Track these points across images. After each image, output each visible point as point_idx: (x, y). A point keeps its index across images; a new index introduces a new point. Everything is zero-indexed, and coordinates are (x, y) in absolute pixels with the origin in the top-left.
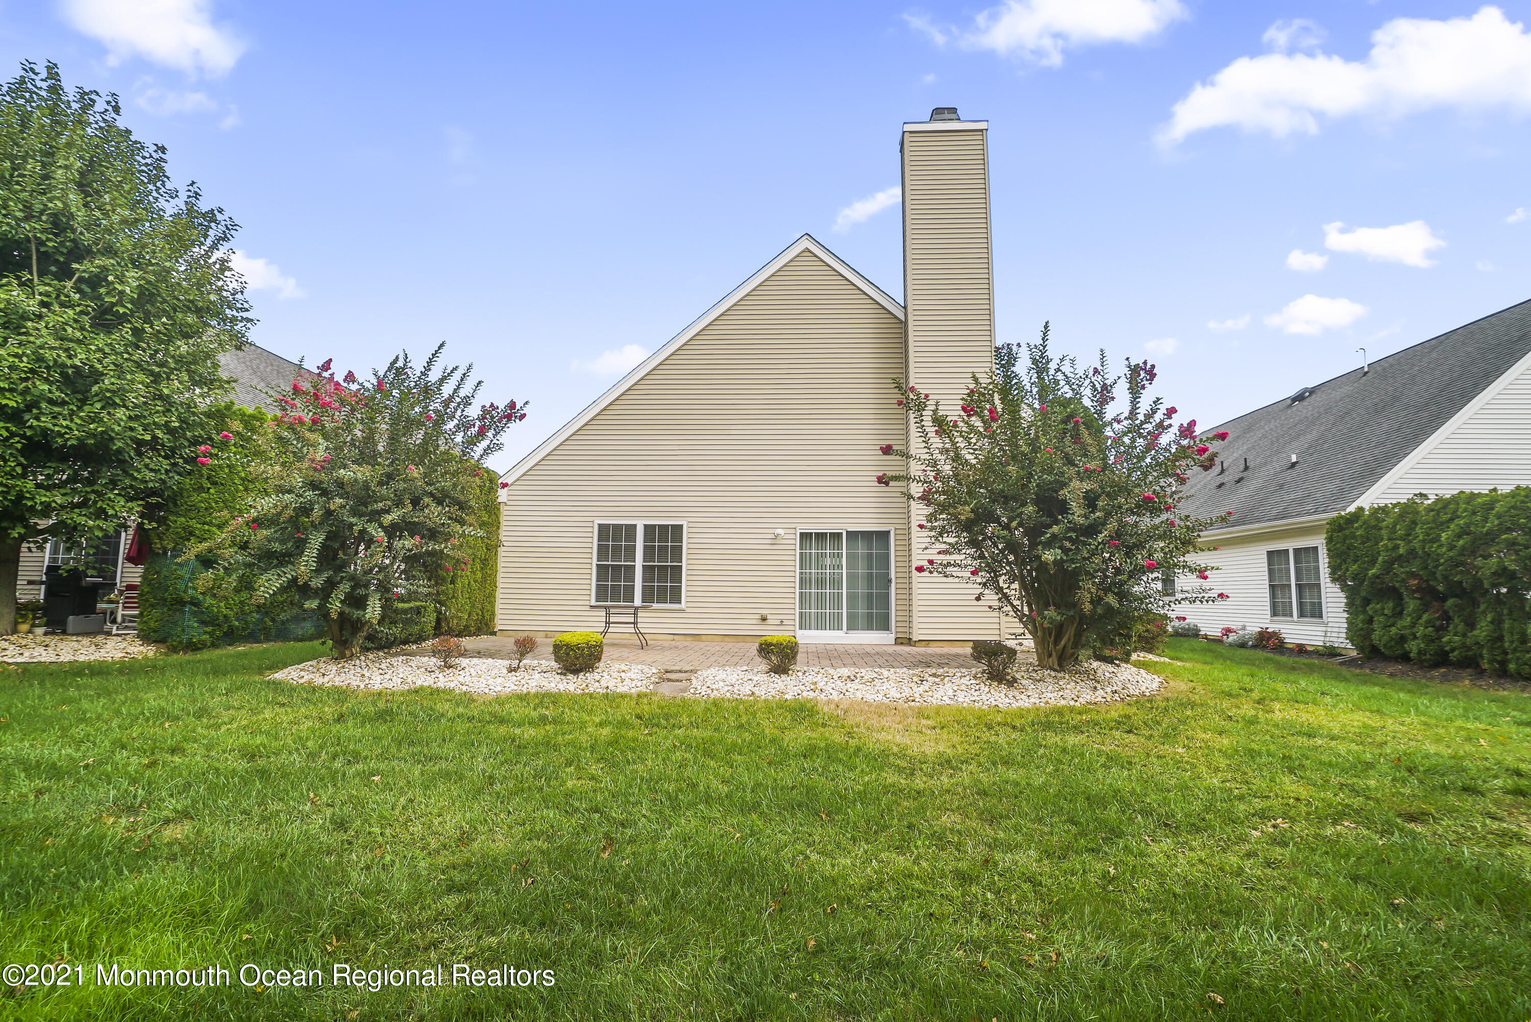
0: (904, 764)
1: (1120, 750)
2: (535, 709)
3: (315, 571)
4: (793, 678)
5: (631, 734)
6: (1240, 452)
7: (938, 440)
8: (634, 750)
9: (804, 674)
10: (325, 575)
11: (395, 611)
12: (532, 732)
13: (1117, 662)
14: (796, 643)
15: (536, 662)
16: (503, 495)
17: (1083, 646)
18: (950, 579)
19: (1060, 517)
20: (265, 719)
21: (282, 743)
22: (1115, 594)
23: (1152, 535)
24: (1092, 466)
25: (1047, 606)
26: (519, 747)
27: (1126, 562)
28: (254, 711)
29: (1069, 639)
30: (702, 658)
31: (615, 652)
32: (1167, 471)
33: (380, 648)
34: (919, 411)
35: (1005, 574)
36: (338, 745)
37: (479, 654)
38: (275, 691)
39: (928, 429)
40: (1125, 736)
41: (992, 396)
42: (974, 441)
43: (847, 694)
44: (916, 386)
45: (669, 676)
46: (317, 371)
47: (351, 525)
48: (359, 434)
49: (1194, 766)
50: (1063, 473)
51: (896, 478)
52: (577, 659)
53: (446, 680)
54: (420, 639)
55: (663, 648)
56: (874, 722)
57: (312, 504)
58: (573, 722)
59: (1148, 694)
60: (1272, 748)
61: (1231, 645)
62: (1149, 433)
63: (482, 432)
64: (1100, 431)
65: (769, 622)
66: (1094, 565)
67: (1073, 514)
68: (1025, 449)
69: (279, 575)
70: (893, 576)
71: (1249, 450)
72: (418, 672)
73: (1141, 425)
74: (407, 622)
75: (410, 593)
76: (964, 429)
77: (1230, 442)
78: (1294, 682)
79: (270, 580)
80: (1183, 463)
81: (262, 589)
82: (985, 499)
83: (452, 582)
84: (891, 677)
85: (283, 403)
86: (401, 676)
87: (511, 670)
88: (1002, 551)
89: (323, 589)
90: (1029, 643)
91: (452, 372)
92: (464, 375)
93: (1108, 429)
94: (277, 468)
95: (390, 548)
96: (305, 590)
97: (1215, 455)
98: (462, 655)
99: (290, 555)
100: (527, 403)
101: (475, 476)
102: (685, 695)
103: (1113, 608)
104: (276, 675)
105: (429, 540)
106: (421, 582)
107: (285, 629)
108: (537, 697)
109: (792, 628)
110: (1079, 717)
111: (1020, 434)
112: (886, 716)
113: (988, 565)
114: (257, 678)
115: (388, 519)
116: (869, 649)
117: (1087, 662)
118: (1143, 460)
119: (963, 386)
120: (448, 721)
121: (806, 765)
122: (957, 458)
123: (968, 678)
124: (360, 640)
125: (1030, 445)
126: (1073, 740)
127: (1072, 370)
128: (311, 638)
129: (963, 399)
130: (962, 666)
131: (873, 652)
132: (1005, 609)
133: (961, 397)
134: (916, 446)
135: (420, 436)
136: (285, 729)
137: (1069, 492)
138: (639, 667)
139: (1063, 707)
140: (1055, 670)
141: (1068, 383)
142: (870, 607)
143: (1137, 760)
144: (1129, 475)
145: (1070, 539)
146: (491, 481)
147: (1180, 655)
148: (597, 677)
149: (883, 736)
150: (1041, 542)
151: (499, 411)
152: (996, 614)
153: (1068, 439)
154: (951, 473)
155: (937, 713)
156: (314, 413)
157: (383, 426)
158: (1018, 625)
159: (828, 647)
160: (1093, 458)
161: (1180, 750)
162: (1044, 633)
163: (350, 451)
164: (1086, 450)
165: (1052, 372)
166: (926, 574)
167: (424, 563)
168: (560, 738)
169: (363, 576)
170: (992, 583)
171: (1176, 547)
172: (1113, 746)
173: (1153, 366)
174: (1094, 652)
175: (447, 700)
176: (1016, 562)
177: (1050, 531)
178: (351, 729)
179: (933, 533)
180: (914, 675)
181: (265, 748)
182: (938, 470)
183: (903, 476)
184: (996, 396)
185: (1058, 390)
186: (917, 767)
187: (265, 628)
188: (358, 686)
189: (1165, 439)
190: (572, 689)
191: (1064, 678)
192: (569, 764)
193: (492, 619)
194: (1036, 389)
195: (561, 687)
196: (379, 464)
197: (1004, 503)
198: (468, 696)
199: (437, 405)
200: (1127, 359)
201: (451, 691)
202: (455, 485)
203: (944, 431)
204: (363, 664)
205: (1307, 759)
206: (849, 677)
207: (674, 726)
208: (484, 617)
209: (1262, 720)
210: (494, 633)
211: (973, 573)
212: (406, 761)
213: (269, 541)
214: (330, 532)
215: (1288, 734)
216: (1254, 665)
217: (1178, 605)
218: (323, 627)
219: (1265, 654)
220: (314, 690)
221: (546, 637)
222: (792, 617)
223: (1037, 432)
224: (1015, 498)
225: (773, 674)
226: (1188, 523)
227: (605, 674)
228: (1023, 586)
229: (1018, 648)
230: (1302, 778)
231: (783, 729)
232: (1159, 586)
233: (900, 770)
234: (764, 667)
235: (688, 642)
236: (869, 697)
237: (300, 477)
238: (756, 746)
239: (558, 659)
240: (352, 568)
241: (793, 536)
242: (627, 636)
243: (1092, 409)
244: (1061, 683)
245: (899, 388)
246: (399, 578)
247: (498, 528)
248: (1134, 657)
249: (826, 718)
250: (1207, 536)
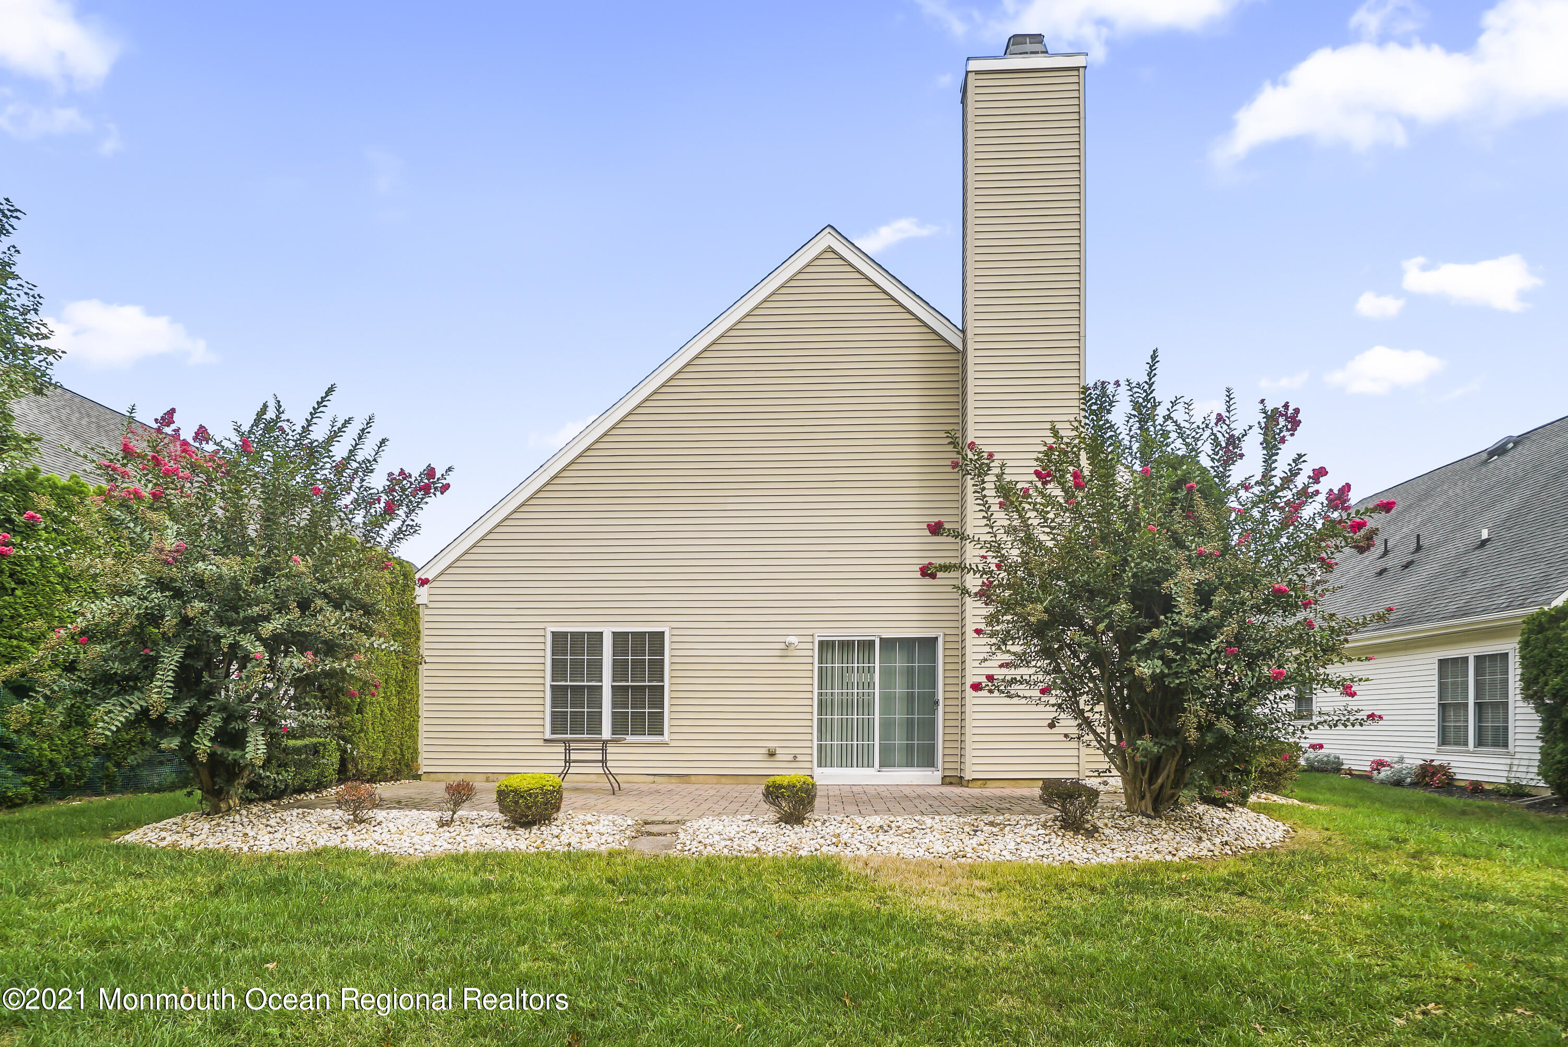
0: (950, 936)
1: (1227, 917)
2: (476, 874)
3: (173, 699)
4: (809, 829)
5: (601, 902)
6: (1411, 527)
7: (1002, 515)
8: (605, 923)
9: (823, 823)
10: (187, 705)
11: (284, 750)
12: (473, 902)
13: (1231, 805)
14: (813, 785)
15: (475, 813)
16: (422, 595)
17: (1186, 786)
18: (1015, 700)
19: (1162, 617)
20: (116, 895)
21: (141, 924)
22: (1230, 717)
23: (1284, 640)
24: (1208, 549)
25: (1140, 734)
26: (456, 921)
27: (1246, 675)
28: (101, 885)
29: (1168, 776)
30: (691, 806)
31: (578, 799)
32: (1308, 555)
33: (266, 799)
34: (979, 476)
35: (1087, 693)
36: (217, 925)
37: (399, 804)
38: (127, 856)
39: (990, 501)
40: (1235, 899)
41: (1078, 456)
42: (1051, 515)
43: (879, 848)
44: (977, 442)
45: (649, 828)
46: (155, 426)
47: (218, 638)
48: (220, 513)
49: (1323, 937)
50: (1168, 559)
51: (945, 568)
52: (529, 808)
53: (357, 838)
54: (319, 786)
55: (641, 794)
56: (913, 882)
57: (161, 609)
58: (526, 889)
59: (1268, 846)
60: (1428, 914)
61: (1382, 782)
62: (1288, 503)
63: (390, 510)
64: (1221, 501)
65: (778, 757)
66: (1204, 681)
67: (1179, 613)
68: (1120, 527)
69: (122, 705)
70: (940, 696)
71: (1423, 523)
72: (319, 828)
73: (1276, 491)
74: (300, 765)
75: (303, 726)
76: (1039, 500)
77: (1399, 513)
78: (1464, 830)
79: (110, 712)
80: (1332, 542)
81: (101, 724)
82: (1064, 594)
83: (360, 711)
84: (936, 826)
85: (110, 471)
86: (297, 834)
87: (442, 824)
88: (1084, 663)
89: (184, 723)
90: (1116, 782)
91: (344, 426)
92: (363, 430)
93: (1233, 498)
94: (109, 561)
95: (272, 667)
96: (160, 725)
97: (1375, 532)
98: (376, 806)
99: (137, 678)
100: (450, 469)
101: (383, 569)
102: (670, 852)
103: (1227, 736)
104: (127, 837)
105: (326, 655)
106: (317, 712)
107: (135, 776)
108: (478, 857)
109: (808, 765)
110: (1177, 876)
111: (1113, 506)
112: (928, 875)
113: (1064, 681)
114: (101, 841)
115: (267, 629)
116: (907, 791)
117: (1190, 805)
118: (1278, 540)
119: (1038, 441)
120: (363, 890)
121: (825, 939)
122: (1028, 540)
123: (1035, 827)
124: (238, 788)
125: (1126, 521)
126: (1167, 904)
127: (1187, 417)
128: (172, 788)
129: (1037, 460)
130: (1028, 812)
131: (913, 794)
132: (1086, 738)
133: (1035, 456)
134: (974, 524)
135: (304, 515)
136: (145, 907)
137: (1175, 584)
138: (610, 817)
139: (1157, 863)
140: (1148, 816)
141: (1181, 435)
142: (910, 737)
143: (1250, 929)
144: (1257, 561)
145: (1174, 646)
146: (405, 576)
147: (1313, 795)
148: (556, 831)
149: (924, 901)
150: (1135, 651)
151: (413, 480)
152: (1074, 744)
153: (1178, 512)
154: (1020, 560)
155: (994, 872)
156: (156, 484)
157: (252, 501)
158: (1102, 758)
159: (855, 789)
160: (1211, 538)
161: (1306, 917)
162: (1136, 768)
163: (209, 536)
164: (1201, 527)
165: (1160, 420)
166: (985, 693)
167: (320, 686)
168: (509, 909)
169: (238, 705)
170: (1071, 705)
171: (1315, 656)
172: (1220, 912)
173: (1297, 411)
174: (1201, 793)
175: (361, 864)
176: (1102, 678)
177: (1149, 635)
178: (233, 905)
179: (994, 640)
180: (965, 823)
181: (118, 930)
182: (1003, 555)
183: (955, 566)
184: (1083, 455)
185: (1168, 445)
186: (968, 938)
187: (107, 776)
188: (240, 849)
189: (1307, 512)
190: (523, 847)
191: (1160, 826)
192: (522, 941)
193: (415, 758)
194: (1137, 445)
195: (509, 844)
196: (251, 555)
197: (1088, 599)
198: (387, 859)
199: (326, 472)
200: (1262, 401)
201: (365, 852)
202: (356, 583)
203: (1012, 503)
204: (245, 820)
205: (1473, 928)
206: (881, 827)
207: (656, 891)
208: (403, 756)
209: (1417, 879)
210: (418, 777)
211: (1043, 691)
212: (309, 943)
213: (105, 661)
214: (189, 647)
215: (1450, 897)
216: (1411, 808)
217: (1314, 731)
218: (188, 772)
219: (1427, 794)
220: (181, 855)
221: (487, 780)
222: (808, 751)
223: (1136, 504)
224: (1103, 593)
225: (783, 825)
226: (1333, 624)
227: (566, 827)
228: (1111, 708)
229: (1102, 788)
230: (1464, 952)
231: (796, 894)
232: (1291, 706)
233: (945, 943)
234: (772, 815)
235: (673, 785)
236: (907, 853)
237: (142, 573)
238: (761, 915)
239: (503, 809)
240: (223, 693)
241: (810, 646)
242: (593, 778)
243: (1212, 471)
244: (1155, 833)
245: (954, 444)
246: (288, 706)
247: (418, 638)
248: (1253, 799)
249: (852, 879)
250: (1357, 640)
